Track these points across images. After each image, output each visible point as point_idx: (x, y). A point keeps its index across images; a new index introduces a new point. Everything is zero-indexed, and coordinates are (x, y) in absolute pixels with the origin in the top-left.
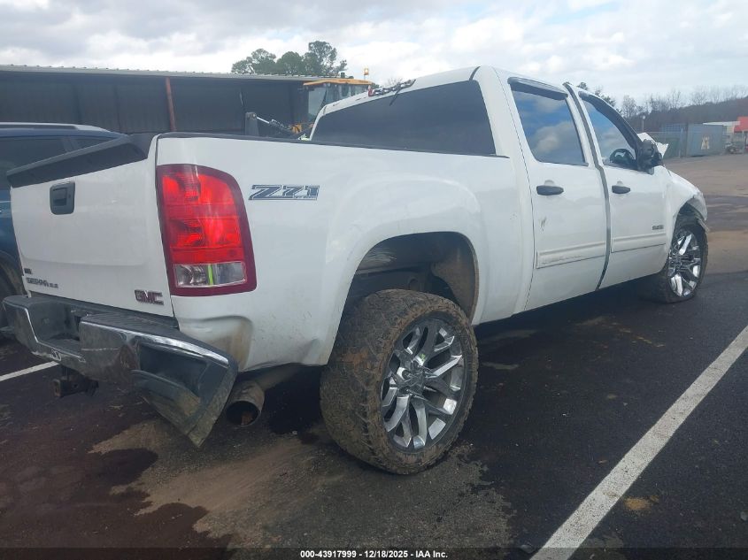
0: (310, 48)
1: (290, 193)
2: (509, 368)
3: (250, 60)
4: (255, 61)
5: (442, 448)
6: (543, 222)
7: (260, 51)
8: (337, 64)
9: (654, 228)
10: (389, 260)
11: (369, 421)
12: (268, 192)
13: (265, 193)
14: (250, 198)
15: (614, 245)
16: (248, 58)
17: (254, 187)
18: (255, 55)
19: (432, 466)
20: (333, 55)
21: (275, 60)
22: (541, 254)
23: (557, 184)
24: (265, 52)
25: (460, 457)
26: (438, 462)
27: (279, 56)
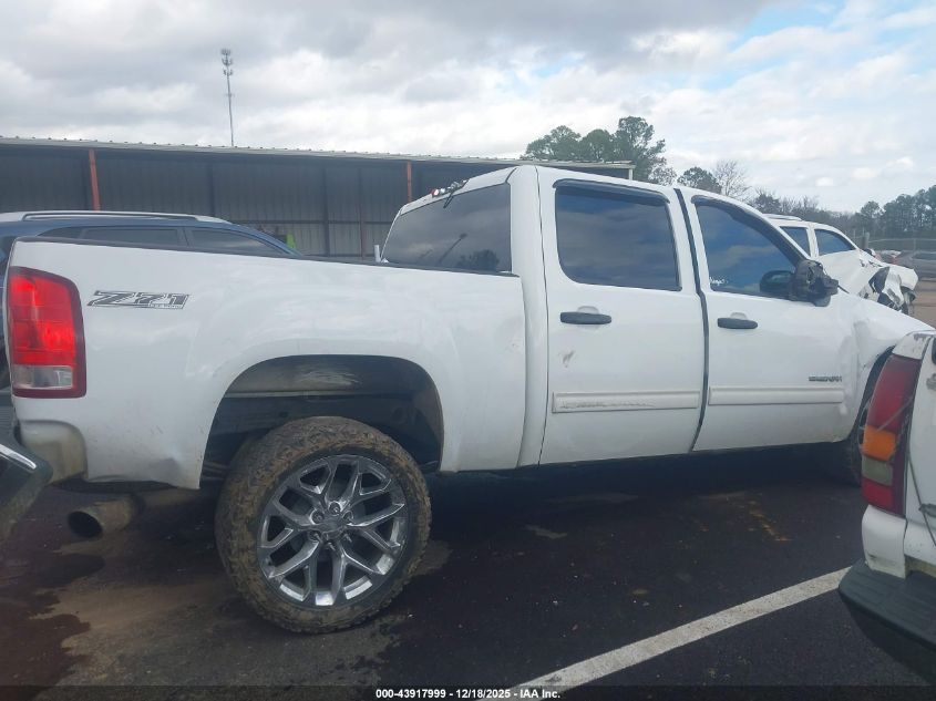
0: (621, 125)
1: (144, 301)
2: (553, 536)
3: (548, 138)
4: (555, 141)
5: (359, 611)
6: (568, 357)
7: (562, 128)
8: (652, 143)
9: (812, 379)
10: (349, 383)
11: (236, 560)
12: (114, 299)
13: (108, 299)
14: (90, 304)
15: (714, 396)
16: (547, 136)
17: (97, 293)
18: (555, 133)
19: (343, 630)
20: (649, 133)
21: (580, 139)
22: (559, 395)
23: (602, 312)
24: (567, 130)
25: (384, 626)
26: (353, 626)
27: (584, 135)
